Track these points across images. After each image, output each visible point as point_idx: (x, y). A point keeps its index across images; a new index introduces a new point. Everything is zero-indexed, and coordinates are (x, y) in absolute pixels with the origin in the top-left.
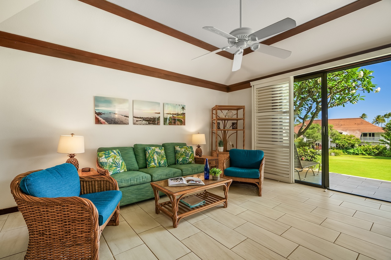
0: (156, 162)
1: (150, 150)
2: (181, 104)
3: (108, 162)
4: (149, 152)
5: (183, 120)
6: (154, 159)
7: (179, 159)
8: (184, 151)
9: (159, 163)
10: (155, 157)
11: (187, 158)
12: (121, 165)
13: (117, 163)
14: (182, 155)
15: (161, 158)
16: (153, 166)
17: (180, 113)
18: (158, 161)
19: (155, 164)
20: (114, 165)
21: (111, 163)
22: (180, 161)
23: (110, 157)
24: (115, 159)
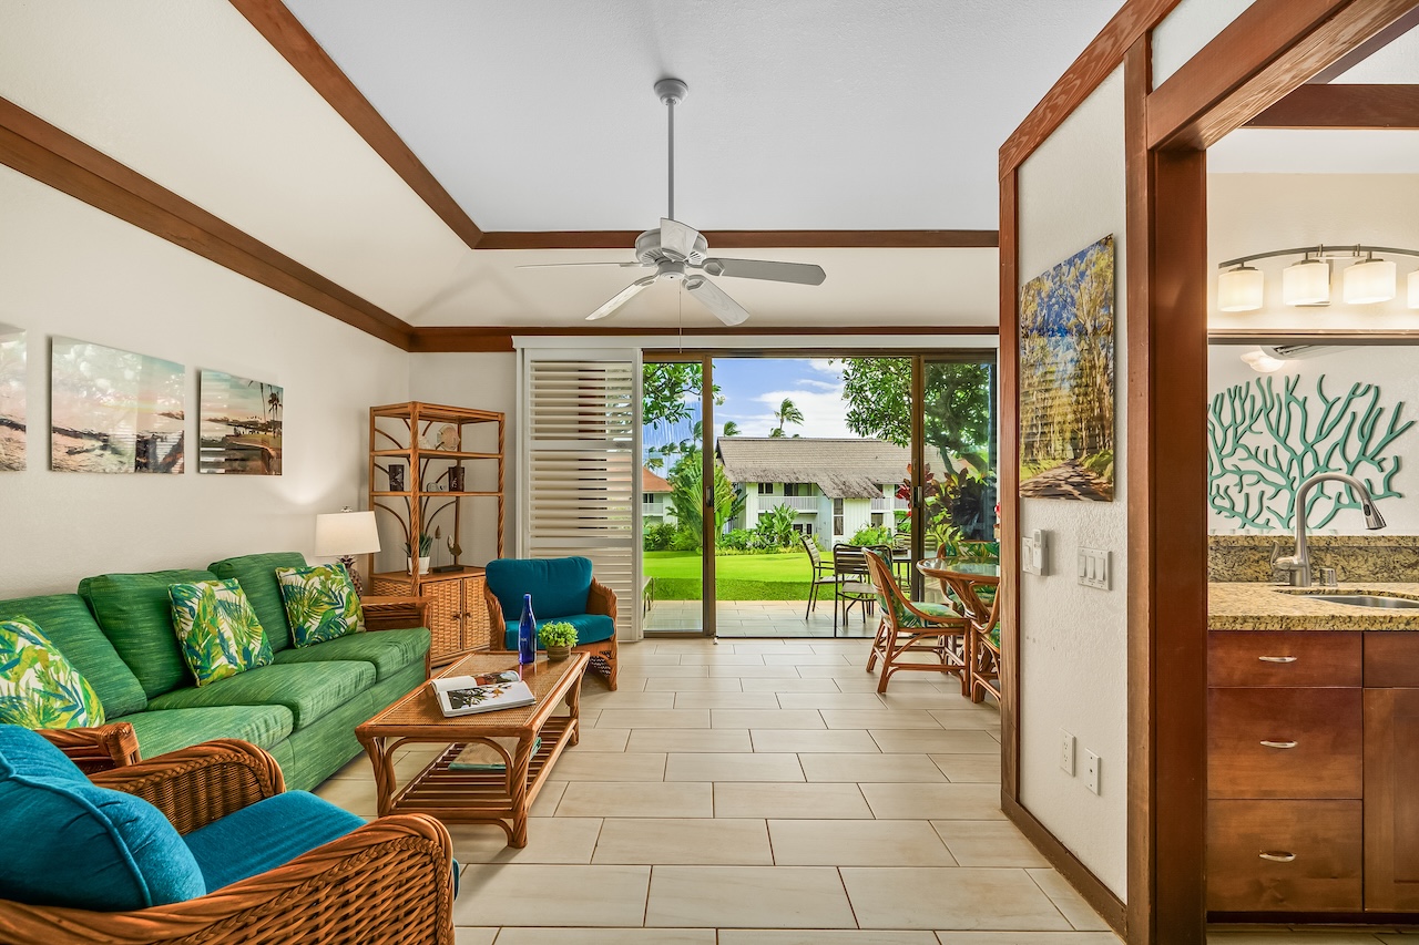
0: (233, 649)
1: (195, 600)
2: (266, 381)
3: (23, 694)
4: (196, 607)
5: (273, 453)
6: (223, 640)
7: (308, 624)
8: (319, 587)
9: (246, 654)
10: (225, 625)
11: (338, 612)
12: (85, 697)
13: (65, 688)
14: (316, 602)
15: (246, 629)
16: (222, 672)
17: (263, 421)
18: (238, 643)
19: (231, 659)
20: (58, 704)
21: (36, 696)
22: (313, 629)
23: (22, 663)
24: (46, 667)
